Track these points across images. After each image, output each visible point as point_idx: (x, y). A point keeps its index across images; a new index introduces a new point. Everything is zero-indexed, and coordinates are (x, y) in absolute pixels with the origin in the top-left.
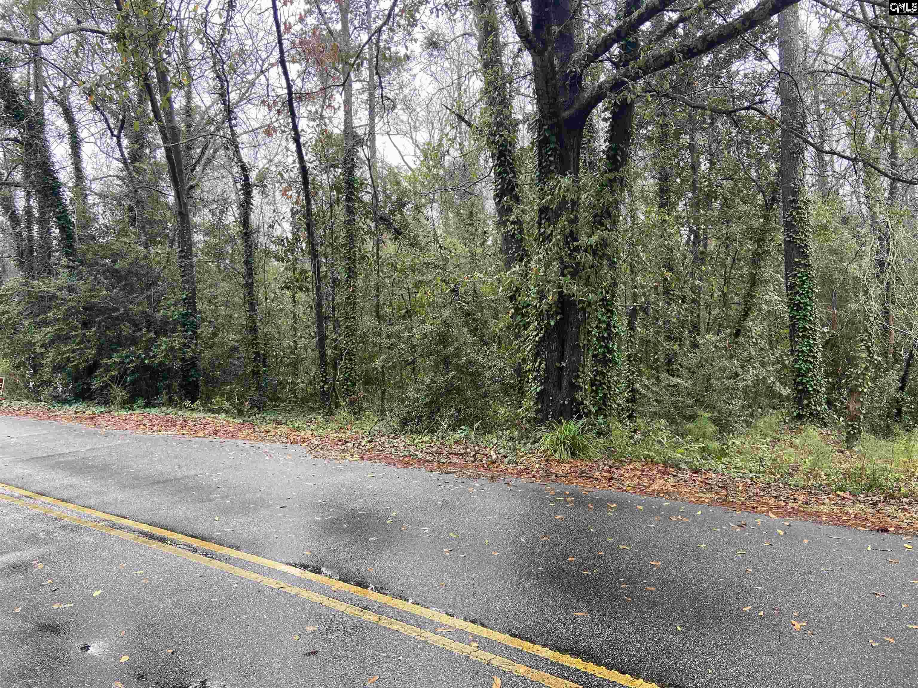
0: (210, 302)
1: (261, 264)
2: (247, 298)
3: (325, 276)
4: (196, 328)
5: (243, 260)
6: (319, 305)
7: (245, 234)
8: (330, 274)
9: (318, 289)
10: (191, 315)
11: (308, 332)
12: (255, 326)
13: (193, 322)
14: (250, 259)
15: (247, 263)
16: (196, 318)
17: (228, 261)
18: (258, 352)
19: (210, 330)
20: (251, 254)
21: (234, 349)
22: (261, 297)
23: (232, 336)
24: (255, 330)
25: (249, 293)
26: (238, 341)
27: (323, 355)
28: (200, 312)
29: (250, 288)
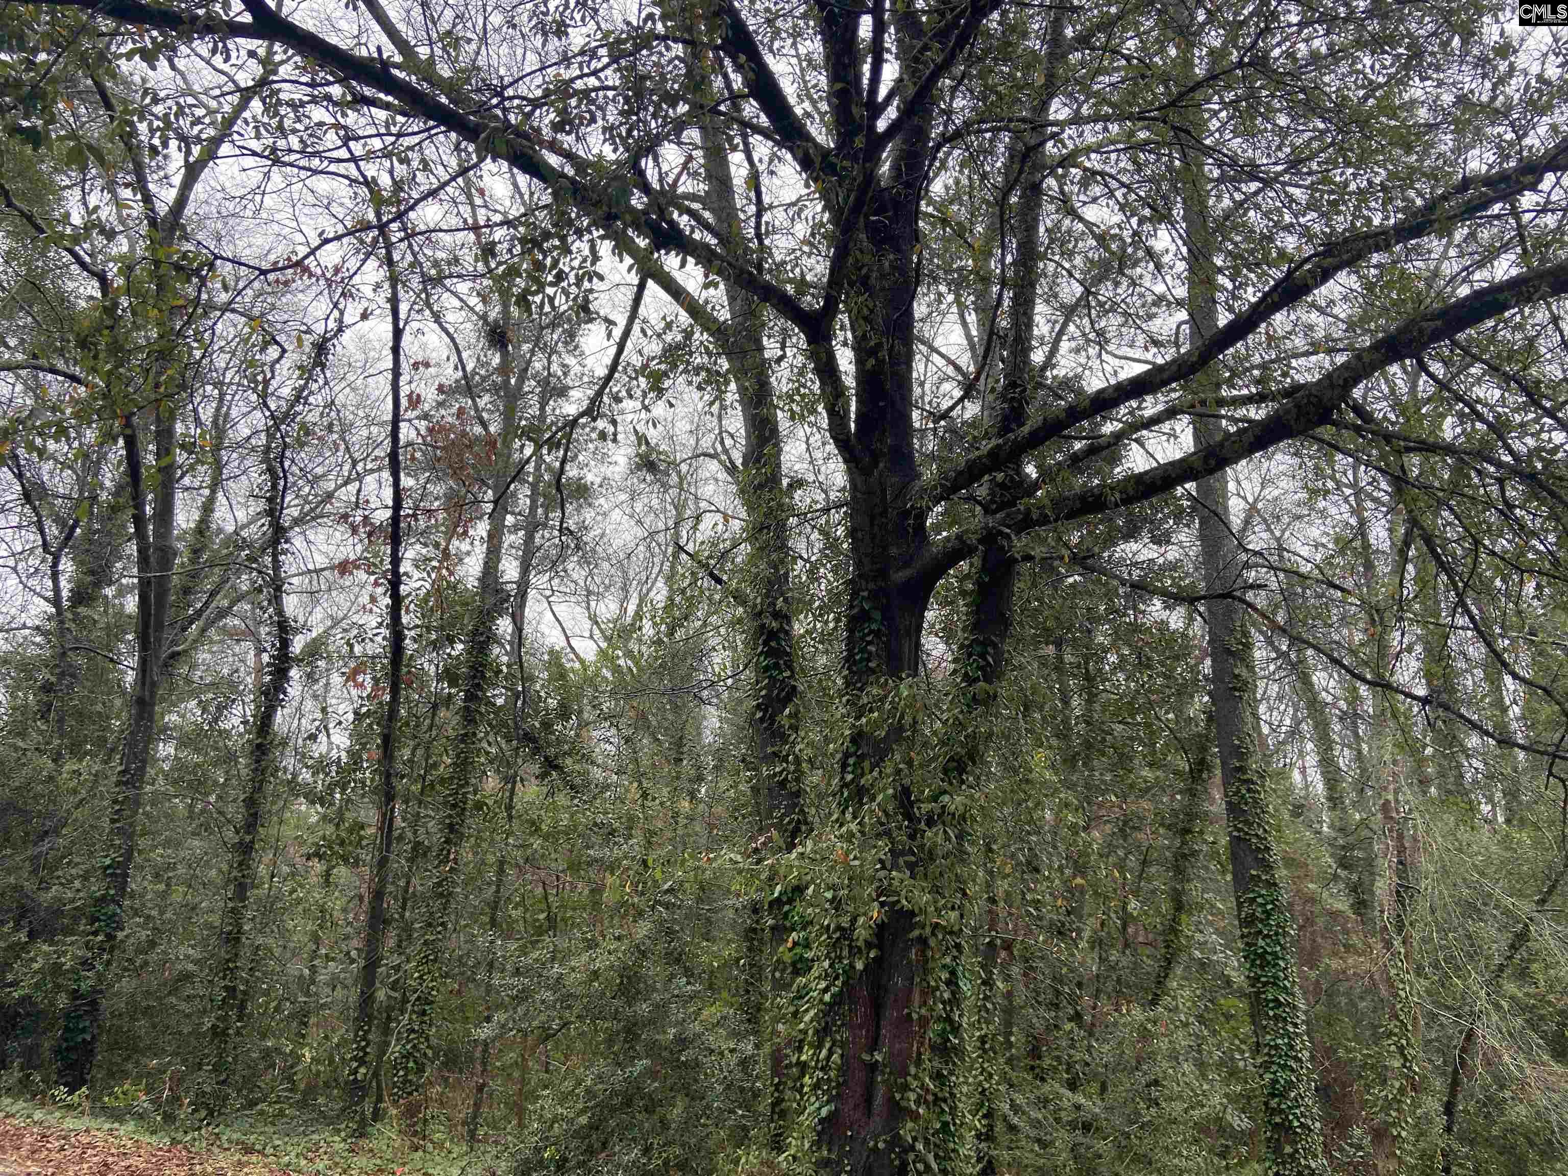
0: (157, 875)
1: (275, 808)
2: (235, 873)
3: (400, 838)
4: (115, 929)
5: (242, 797)
6: (378, 895)
7: (259, 746)
8: (409, 835)
9: (383, 863)
10: (113, 901)
11: (345, 949)
12: (239, 932)
13: (115, 915)
14: (256, 796)
15: (251, 802)
16: (120, 906)
17: (212, 798)
18: (234, 989)
19: (144, 934)
20: (260, 788)
21: (186, 977)
22: (262, 870)
23: (184, 950)
24: (238, 940)
25: (240, 864)
26: (196, 962)
27: (367, 999)
28: (132, 896)
29: (245, 853)
